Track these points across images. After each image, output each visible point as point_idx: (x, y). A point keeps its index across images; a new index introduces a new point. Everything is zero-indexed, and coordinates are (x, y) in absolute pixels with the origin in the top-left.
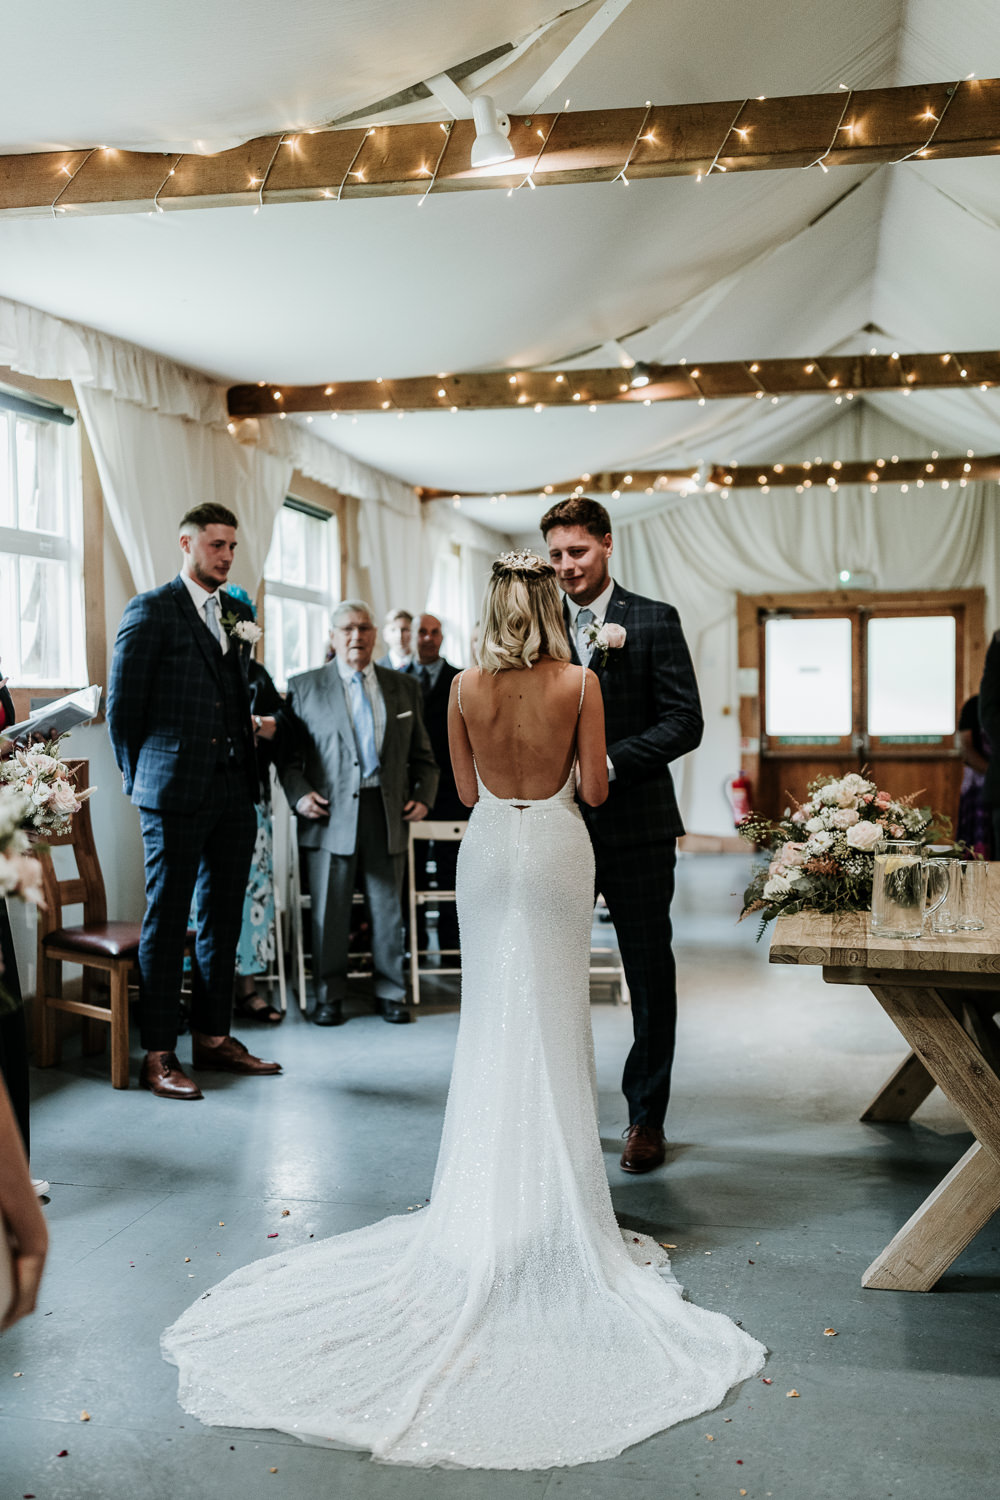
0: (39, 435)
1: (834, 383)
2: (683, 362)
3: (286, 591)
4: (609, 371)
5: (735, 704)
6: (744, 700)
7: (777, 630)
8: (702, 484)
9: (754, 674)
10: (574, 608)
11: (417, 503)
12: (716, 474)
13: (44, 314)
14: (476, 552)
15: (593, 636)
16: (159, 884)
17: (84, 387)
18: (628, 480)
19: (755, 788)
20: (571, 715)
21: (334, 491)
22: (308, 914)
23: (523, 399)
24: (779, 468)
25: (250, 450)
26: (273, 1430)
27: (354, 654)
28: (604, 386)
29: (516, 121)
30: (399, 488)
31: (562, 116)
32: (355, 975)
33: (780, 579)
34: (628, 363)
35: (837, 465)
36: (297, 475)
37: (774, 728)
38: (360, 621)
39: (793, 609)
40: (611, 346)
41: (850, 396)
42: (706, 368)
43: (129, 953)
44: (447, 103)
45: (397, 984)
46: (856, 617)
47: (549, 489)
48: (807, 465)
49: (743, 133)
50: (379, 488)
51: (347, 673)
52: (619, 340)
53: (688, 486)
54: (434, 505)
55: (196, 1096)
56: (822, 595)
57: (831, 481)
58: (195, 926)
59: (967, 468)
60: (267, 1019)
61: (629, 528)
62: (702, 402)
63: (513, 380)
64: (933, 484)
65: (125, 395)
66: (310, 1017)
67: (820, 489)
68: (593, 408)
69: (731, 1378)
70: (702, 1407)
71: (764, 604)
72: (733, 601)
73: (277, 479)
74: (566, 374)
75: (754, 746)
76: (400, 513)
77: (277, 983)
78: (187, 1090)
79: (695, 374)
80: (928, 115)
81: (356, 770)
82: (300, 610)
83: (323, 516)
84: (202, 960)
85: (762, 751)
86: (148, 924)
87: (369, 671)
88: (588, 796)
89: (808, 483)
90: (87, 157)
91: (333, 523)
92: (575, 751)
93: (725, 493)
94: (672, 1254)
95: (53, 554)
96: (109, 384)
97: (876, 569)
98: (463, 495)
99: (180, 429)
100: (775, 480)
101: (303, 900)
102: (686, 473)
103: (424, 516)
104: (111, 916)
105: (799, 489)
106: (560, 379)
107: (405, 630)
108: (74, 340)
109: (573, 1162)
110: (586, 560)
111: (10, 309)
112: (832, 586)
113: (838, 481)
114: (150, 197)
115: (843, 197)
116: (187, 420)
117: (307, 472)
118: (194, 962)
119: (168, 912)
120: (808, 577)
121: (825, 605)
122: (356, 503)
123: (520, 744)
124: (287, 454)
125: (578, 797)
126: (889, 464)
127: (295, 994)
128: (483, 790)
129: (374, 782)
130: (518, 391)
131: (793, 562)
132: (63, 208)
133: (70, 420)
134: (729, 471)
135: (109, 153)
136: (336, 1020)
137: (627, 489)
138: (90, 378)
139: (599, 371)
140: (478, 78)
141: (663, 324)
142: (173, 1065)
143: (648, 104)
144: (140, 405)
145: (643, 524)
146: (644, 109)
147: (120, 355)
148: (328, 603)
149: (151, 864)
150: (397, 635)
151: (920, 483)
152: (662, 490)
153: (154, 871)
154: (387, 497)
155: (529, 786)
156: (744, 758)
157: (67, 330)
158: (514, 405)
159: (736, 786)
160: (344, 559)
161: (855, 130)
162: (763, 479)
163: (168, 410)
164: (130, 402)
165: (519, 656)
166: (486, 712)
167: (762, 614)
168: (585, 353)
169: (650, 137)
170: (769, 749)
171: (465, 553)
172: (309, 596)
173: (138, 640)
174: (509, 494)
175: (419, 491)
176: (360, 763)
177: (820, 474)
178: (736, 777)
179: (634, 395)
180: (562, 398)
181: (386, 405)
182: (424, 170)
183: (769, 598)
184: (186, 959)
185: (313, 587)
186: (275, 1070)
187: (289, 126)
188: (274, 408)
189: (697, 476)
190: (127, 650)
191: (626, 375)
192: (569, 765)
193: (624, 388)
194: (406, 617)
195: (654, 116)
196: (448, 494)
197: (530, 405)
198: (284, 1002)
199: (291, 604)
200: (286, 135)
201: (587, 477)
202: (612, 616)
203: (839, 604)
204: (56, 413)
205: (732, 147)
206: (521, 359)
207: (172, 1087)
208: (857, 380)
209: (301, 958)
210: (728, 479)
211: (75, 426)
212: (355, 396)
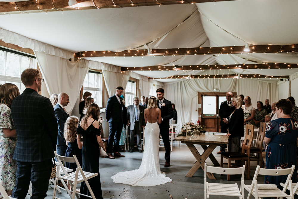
0: (97, 75)
1: (201, 69)
2: (181, 65)
3: (128, 93)
4: (171, 66)
5: (198, 109)
6: (199, 109)
7: (205, 98)
8: (189, 78)
9: (201, 105)
10: (159, 101)
11: (148, 79)
12: (192, 76)
13: (99, 62)
14: (157, 85)
15: (161, 104)
16: (111, 132)
17: (103, 70)
18: (179, 77)
19: (201, 123)
20: (157, 114)
21: (136, 79)
22: (129, 138)
23: (160, 70)
24: (201, 76)
25: (124, 75)
26: (122, 184)
27: (136, 104)
28: (171, 68)
29: (152, 49)
30: (145, 77)
31: (158, 49)
32: (135, 146)
33: (205, 90)
34: (174, 65)
35: (209, 75)
36: (130, 77)
37: (204, 113)
38: (137, 99)
39: (207, 95)
40: (172, 63)
41: (203, 70)
42: (184, 66)
43: (107, 141)
44: (145, 47)
45: (141, 148)
46: (217, 96)
47: (167, 78)
48: (205, 75)
49: (176, 52)
50: (142, 78)
51: (135, 106)
52: (173, 62)
53: (187, 78)
54: (151, 80)
55: (114, 159)
56: (211, 93)
57: (208, 78)
58: (115, 138)
59: (228, 76)
60: (124, 151)
61: (182, 82)
62: (183, 71)
63: (159, 67)
64: (223, 78)
65: (108, 70)
66: (129, 151)
67: (207, 79)
68: (169, 71)
69: (167, 182)
70: (164, 183)
71: (202, 94)
72: (198, 93)
73: (127, 78)
74: (166, 66)
75: (201, 116)
76: (146, 81)
77: (125, 147)
78: (113, 158)
79: (183, 67)
80: (196, 51)
81: (135, 119)
82: (130, 95)
83: (134, 82)
84: (115, 142)
85: (202, 117)
86: (109, 137)
87: (138, 106)
88: (159, 123)
89: (205, 78)
90: (107, 52)
91: (135, 83)
92: (158, 118)
93: (193, 79)
94: (166, 174)
95: (99, 90)
96: (106, 69)
97: (219, 89)
98: (155, 78)
99: (115, 73)
100: (200, 77)
101: (128, 136)
102: (187, 76)
103: (149, 81)
104: (104, 136)
105: (204, 78)
106: (165, 67)
107: (143, 99)
108: (102, 64)
109: (156, 163)
110: (161, 96)
111: (95, 62)
112: (213, 92)
113: (209, 78)
114: (113, 56)
115: (202, 45)
116: (115, 72)
117: (131, 77)
118: (115, 143)
119: (112, 136)
120: (209, 90)
121: (212, 94)
122: (139, 80)
123: (152, 117)
124: (129, 75)
125: (158, 123)
126: (217, 75)
127: (127, 149)
128: (147, 122)
129: (138, 121)
130: (159, 68)
131: (207, 88)
132: (104, 57)
133: (101, 74)
134: (193, 76)
135: (109, 51)
136: (132, 152)
137: (178, 78)
138: (104, 69)
139: (170, 66)
140: (149, 44)
141: (179, 60)
142: (112, 155)
143: (167, 48)
144: (110, 71)
145: (184, 81)
146: (166, 49)
147: (108, 65)
148: (134, 95)
149: (110, 130)
150: (143, 100)
151: (221, 78)
152: (183, 78)
153: (110, 131)
154: (143, 79)
155: (153, 121)
156: (199, 118)
157: (102, 63)
158: (159, 70)
159: (197, 122)
160: (137, 88)
161: (188, 52)
162: (198, 77)
163: (113, 71)
164: (109, 71)
165: (152, 107)
166: (148, 114)
167: (202, 96)
168: (168, 64)
169: (167, 52)
170: (203, 116)
171: (155, 86)
172: (131, 94)
173: (110, 103)
174: (161, 78)
175: (148, 78)
176: (135, 118)
177: (207, 76)
178: (198, 121)
179: (174, 69)
180: (165, 69)
181: (142, 70)
182: (143, 54)
183: (203, 93)
184: (114, 142)
185: (132, 92)
186: (124, 156)
187: (128, 49)
188: (127, 70)
189: (189, 76)
190: (108, 104)
191: (173, 67)
192: (157, 119)
193: (173, 68)
194: (144, 97)
195: (167, 50)
196: (153, 78)
197: (161, 70)
198: (126, 149)
199: (129, 95)
200: (128, 50)
201: (173, 76)
202: (164, 102)
203: (214, 94)
204: (99, 73)
205: (175, 53)
206: (160, 65)
207: (111, 157)
208: (204, 68)
209: (128, 144)
210: (193, 77)
211: (102, 74)
212: (138, 69)
